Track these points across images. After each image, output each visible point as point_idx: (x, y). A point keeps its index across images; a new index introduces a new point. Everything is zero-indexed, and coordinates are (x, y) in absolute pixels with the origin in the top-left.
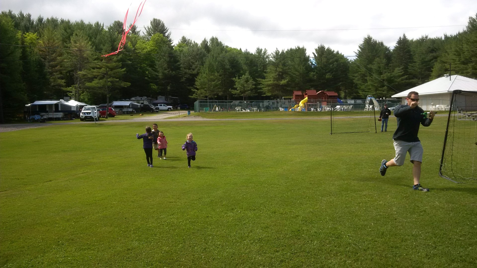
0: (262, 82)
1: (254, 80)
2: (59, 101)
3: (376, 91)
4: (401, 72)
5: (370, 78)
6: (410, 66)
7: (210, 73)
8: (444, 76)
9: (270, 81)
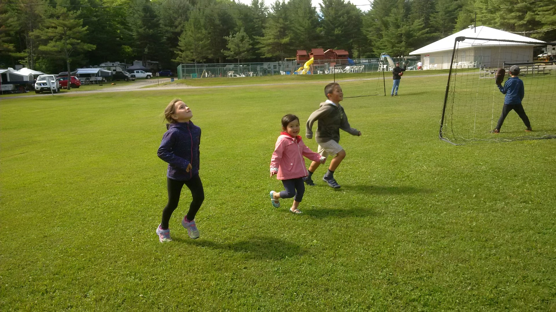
0: (260, 41)
1: (251, 38)
2: (7, 70)
3: (392, 48)
4: (421, 25)
5: (386, 33)
6: (432, 17)
7: (196, 30)
8: (469, 28)
9: (270, 39)
